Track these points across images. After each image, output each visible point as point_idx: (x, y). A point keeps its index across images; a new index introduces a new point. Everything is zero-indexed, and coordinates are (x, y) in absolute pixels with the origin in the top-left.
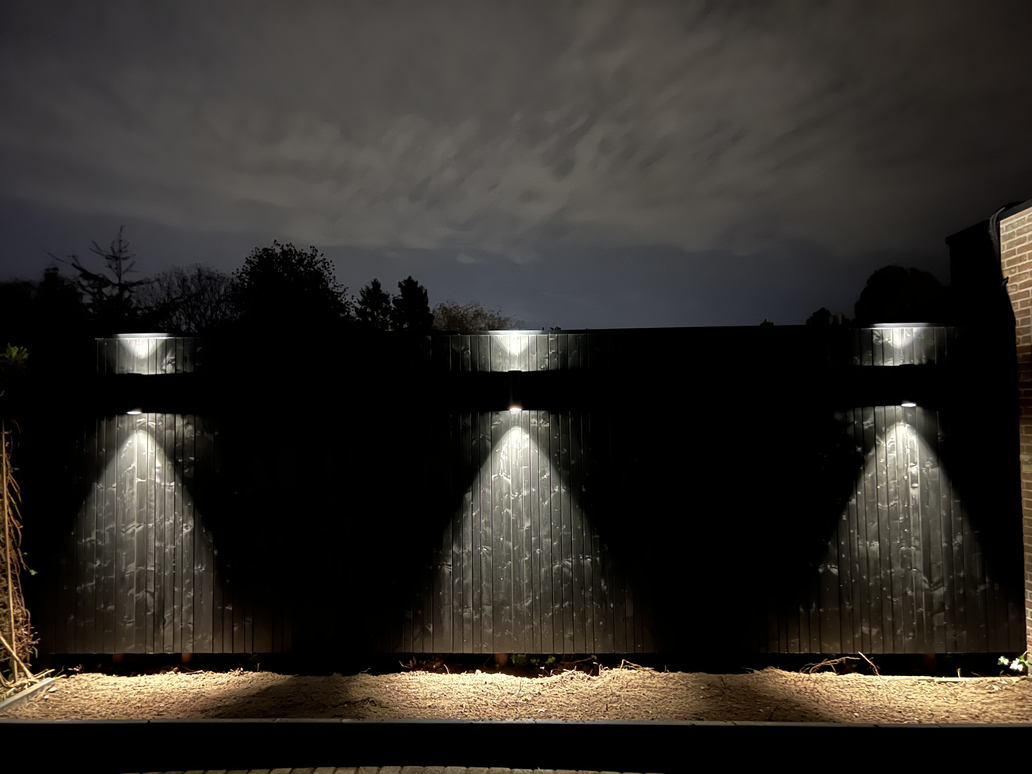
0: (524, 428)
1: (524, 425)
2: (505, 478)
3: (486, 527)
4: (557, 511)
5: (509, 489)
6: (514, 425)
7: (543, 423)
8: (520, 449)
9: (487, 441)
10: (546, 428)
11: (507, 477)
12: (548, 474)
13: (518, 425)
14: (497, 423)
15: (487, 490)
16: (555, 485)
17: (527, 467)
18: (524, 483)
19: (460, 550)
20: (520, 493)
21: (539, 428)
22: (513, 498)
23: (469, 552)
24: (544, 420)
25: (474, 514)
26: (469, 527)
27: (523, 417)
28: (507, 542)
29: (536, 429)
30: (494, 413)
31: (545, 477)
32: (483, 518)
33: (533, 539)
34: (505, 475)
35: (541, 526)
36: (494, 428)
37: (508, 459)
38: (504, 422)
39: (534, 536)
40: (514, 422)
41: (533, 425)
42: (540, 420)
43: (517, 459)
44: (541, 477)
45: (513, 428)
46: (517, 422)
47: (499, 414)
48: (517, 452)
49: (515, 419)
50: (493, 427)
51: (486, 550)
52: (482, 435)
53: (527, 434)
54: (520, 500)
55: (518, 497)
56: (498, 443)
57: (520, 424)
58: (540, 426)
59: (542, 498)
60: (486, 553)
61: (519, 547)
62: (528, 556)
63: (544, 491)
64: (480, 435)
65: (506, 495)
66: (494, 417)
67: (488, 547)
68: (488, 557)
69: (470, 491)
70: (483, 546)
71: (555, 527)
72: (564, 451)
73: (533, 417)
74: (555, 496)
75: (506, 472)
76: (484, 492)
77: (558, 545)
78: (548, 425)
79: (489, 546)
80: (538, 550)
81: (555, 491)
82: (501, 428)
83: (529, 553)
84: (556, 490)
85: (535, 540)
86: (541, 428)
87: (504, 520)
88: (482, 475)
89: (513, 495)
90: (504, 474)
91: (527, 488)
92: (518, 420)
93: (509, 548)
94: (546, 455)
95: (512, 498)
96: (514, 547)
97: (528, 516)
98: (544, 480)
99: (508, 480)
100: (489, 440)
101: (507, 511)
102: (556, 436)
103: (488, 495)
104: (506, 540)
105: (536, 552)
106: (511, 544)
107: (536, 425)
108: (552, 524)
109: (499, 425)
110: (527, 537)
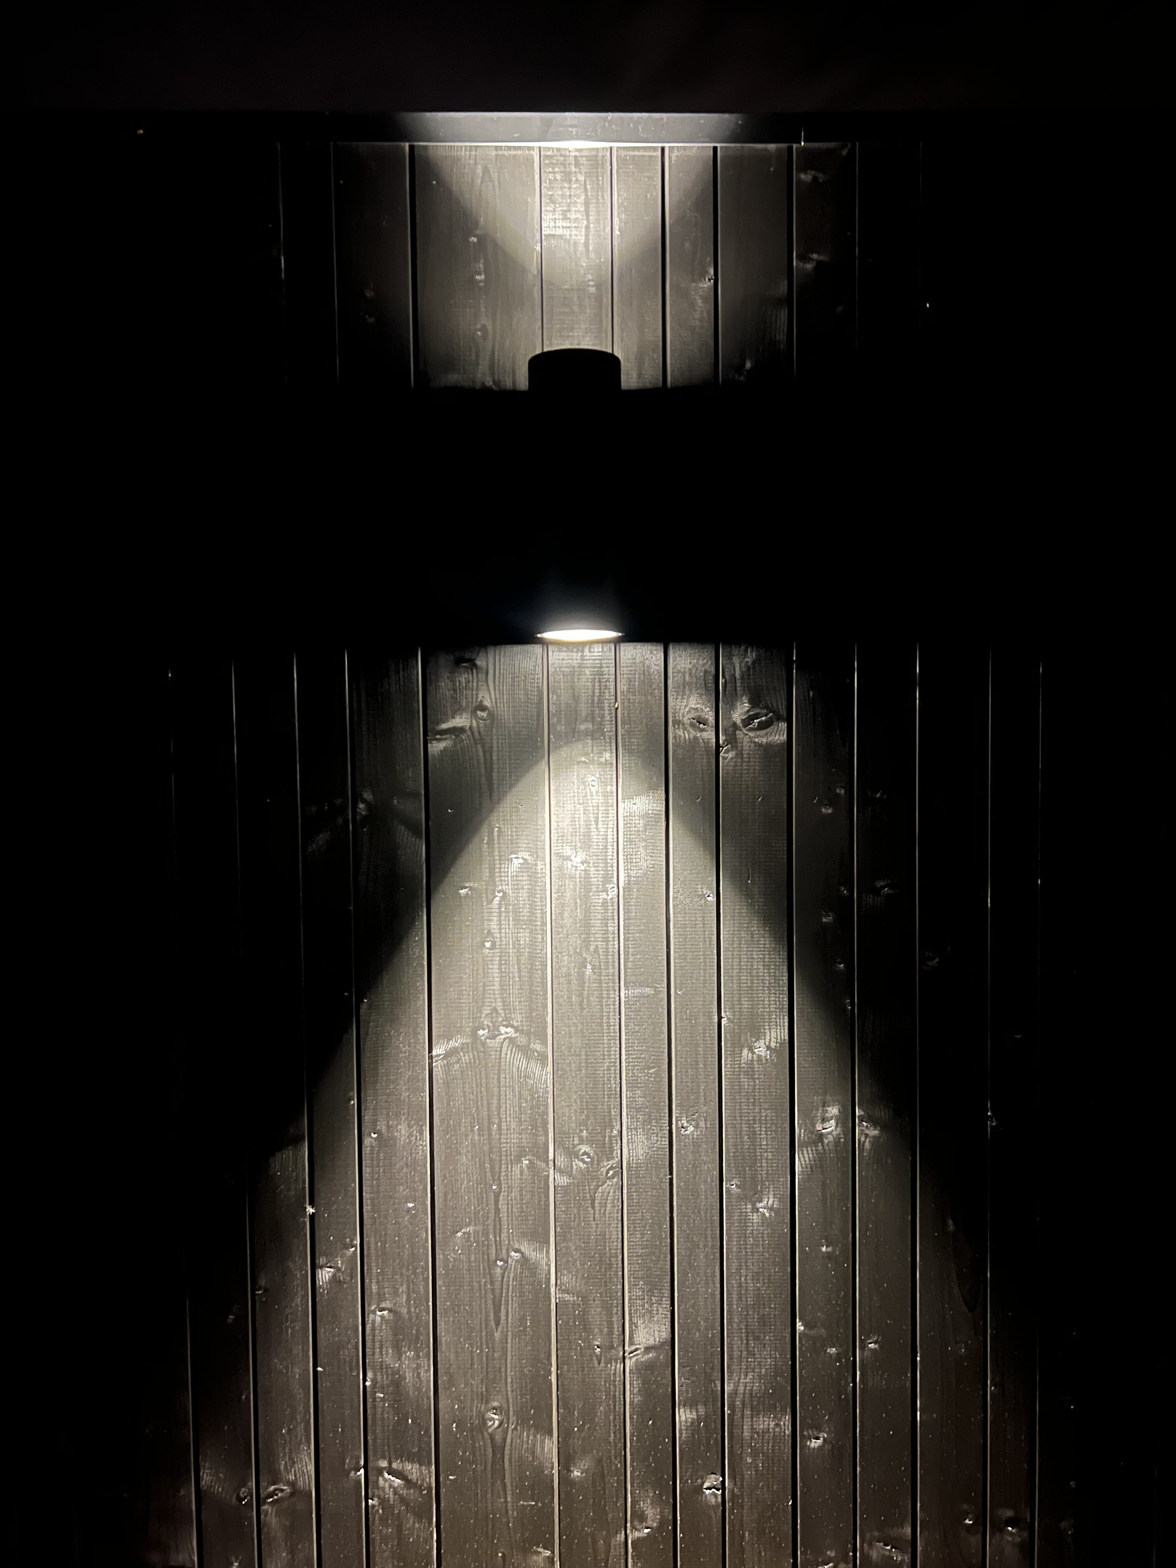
0: (629, 751)
1: (629, 733)
2: (516, 1061)
3: (399, 1353)
4: (829, 1256)
5: (537, 1124)
6: (573, 735)
7: (747, 722)
8: (607, 879)
9: (403, 835)
10: (766, 750)
11: (526, 1051)
12: (777, 1034)
13: (596, 734)
14: (460, 721)
15: (402, 1131)
16: (817, 1099)
17: (648, 991)
18: (632, 1086)
19: (244, 1483)
20: (604, 1150)
21: (727, 755)
22: (563, 1180)
23: (296, 1492)
24: (755, 702)
25: (325, 1275)
26: (297, 1350)
27: (622, 686)
28: (528, 1437)
29: (704, 763)
30: (444, 660)
31: (761, 1050)
32: (381, 1297)
33: (683, 1416)
34: (512, 1040)
35: (734, 1343)
36: (444, 751)
37: (533, 944)
38: (505, 712)
39: (691, 1404)
40: (572, 716)
41: (686, 735)
42: (732, 707)
43: (587, 942)
44: (738, 1046)
45: (564, 752)
46: (591, 717)
47: (473, 665)
48: (586, 898)
49: (576, 698)
50: (436, 747)
51: (398, 1482)
52: (368, 796)
53: (652, 788)
54: (608, 1188)
55: (591, 1176)
56: (472, 847)
57: (608, 728)
58: (732, 740)
59: (741, 1174)
60: (403, 1500)
61: (599, 1461)
62: (652, 1513)
63: (753, 1135)
64: (357, 798)
65: (519, 1160)
66: (444, 685)
67: (412, 1469)
68: (410, 1521)
69: (296, 1141)
70: (384, 1464)
71: (817, 1345)
72: (877, 891)
73: (683, 687)
74: (819, 1164)
75: (518, 1019)
76: (385, 1142)
77: (834, 1450)
78: (778, 735)
79: (420, 1459)
80: (713, 1480)
81: (821, 1137)
82: (488, 752)
83: (657, 1501)
84: (831, 1128)
85: (694, 1426)
86: (740, 755)
87: (511, 1311)
88: (368, 1045)
89: (561, 1161)
90: (506, 1031)
91: (648, 1121)
92: (597, 704)
93: (540, 1469)
94: (767, 919)
95: (556, 1179)
96: (566, 1460)
97: (652, 1287)
98: (750, 1071)
99: (535, 1068)
100: (414, 829)
101: (525, 1259)
102: (833, 801)
103: (413, 1165)
104: (523, 1421)
105: (699, 1490)
106: (550, 1447)
107: (710, 735)
108: (800, 1327)
109: (479, 739)
110: (645, 1411)
